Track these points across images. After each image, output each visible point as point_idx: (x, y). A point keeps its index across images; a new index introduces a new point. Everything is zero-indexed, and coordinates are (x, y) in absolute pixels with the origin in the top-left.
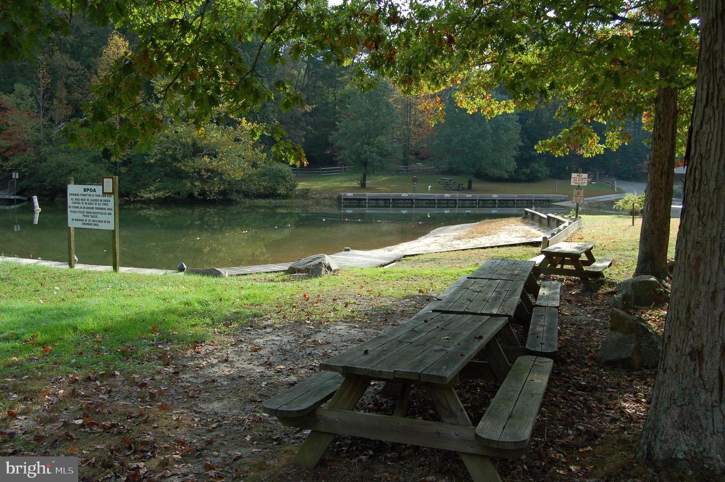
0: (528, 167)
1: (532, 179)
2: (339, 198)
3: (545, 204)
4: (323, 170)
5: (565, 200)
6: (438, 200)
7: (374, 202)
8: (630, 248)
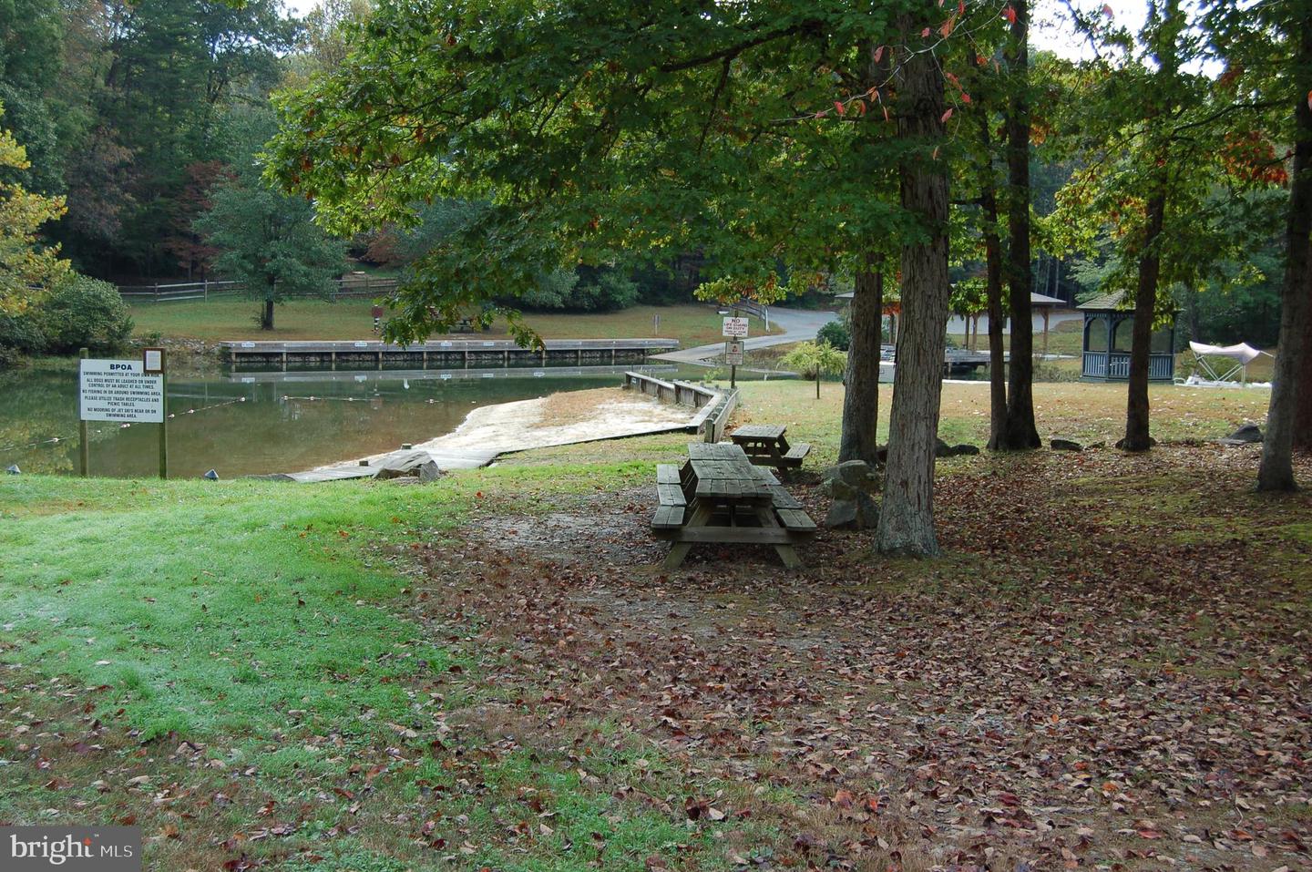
0: (595, 283)
1: (605, 306)
2: (225, 354)
3: (636, 357)
4: (161, 290)
5: (673, 350)
6: (428, 353)
7: (297, 359)
8: (822, 433)
